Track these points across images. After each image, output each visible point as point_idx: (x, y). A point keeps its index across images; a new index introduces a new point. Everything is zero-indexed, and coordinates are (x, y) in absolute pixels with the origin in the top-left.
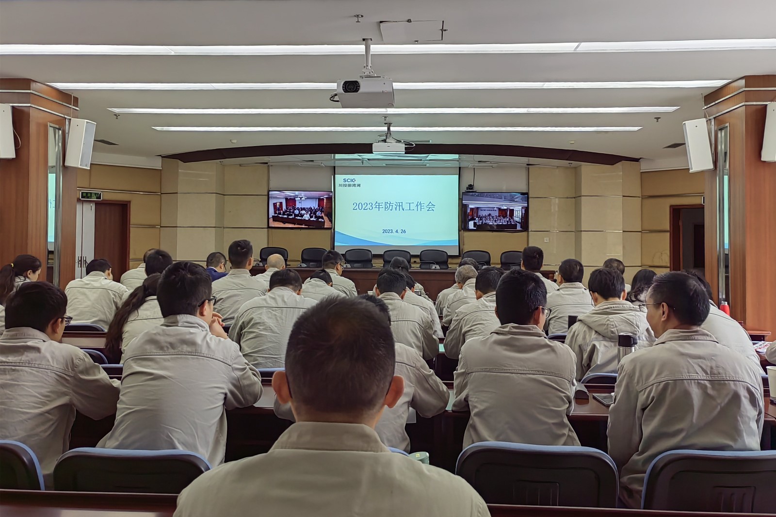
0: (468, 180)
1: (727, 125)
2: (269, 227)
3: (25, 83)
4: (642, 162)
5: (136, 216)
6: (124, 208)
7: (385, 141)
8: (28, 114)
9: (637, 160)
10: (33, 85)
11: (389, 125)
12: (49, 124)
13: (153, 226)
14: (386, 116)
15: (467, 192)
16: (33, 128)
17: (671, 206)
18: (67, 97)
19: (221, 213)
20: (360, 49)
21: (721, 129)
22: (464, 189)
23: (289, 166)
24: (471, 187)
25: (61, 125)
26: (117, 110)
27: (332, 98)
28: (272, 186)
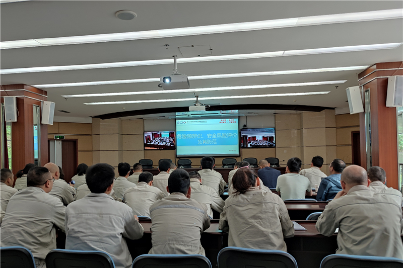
0: (243, 123)
1: (369, 89)
2: (145, 150)
3: (22, 86)
4: (336, 109)
5: (80, 147)
6: (75, 142)
7: (195, 105)
8: (23, 100)
9: (333, 109)
10: (25, 87)
11: (197, 97)
12: (33, 104)
13: (88, 151)
14: (194, 93)
15: (243, 129)
16: (26, 106)
17: (352, 132)
18: (41, 91)
19: (121, 143)
20: (172, 61)
21: (366, 91)
22: (241, 127)
23: (154, 119)
24: (245, 126)
25: (39, 104)
26: (65, 96)
27: (159, 86)
28: (145, 129)
